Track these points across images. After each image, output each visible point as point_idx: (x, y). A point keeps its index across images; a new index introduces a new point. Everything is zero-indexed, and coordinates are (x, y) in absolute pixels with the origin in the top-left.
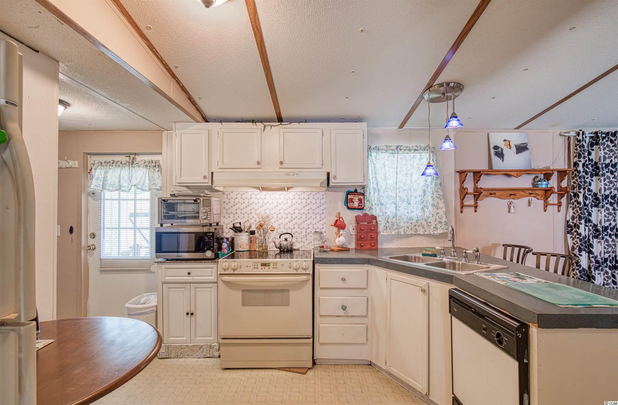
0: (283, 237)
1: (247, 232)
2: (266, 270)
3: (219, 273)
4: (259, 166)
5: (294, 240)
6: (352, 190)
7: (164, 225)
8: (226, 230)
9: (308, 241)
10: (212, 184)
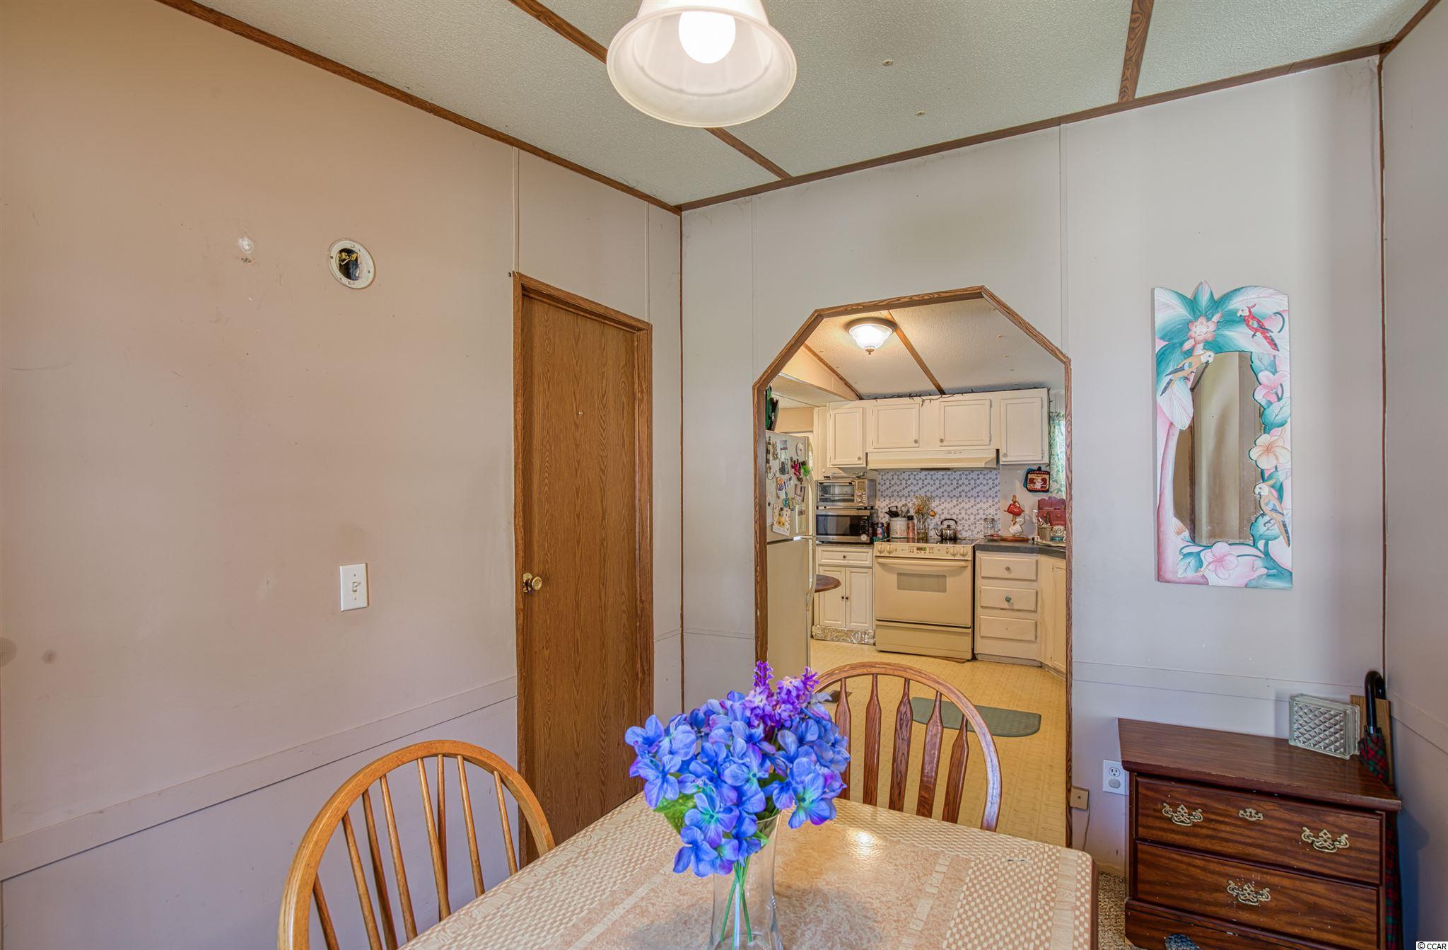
0: (946, 523)
1: (904, 517)
2: (922, 554)
3: (874, 555)
4: (917, 445)
5: (960, 528)
6: (1035, 468)
7: (820, 508)
8: (881, 515)
9: (978, 530)
10: (867, 465)
